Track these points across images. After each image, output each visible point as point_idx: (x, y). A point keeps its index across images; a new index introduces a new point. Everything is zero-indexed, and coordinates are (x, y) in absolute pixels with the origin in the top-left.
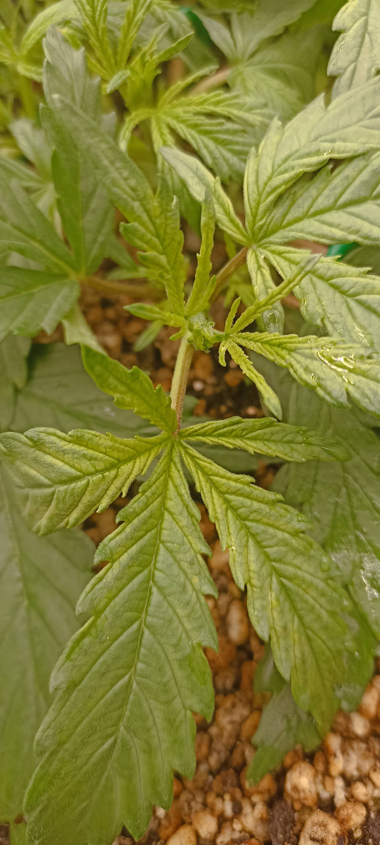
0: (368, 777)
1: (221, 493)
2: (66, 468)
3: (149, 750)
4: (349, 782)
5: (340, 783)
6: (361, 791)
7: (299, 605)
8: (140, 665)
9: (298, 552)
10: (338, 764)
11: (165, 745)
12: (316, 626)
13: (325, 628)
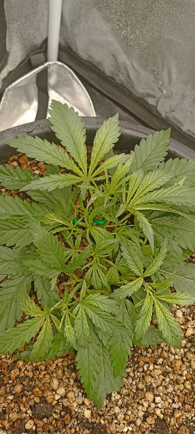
0: (29, 371)
1: (47, 326)
2: (32, 309)
3: (8, 347)
4: (26, 369)
5: (25, 368)
6: (26, 372)
7: (42, 347)
8: (17, 337)
9: (48, 341)
10: (27, 366)
11: (11, 348)
12: (41, 351)
13: (42, 352)
